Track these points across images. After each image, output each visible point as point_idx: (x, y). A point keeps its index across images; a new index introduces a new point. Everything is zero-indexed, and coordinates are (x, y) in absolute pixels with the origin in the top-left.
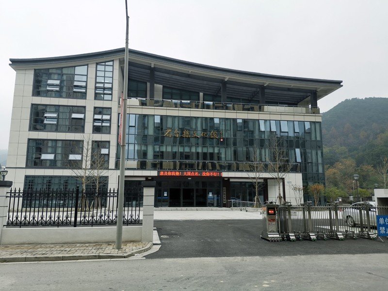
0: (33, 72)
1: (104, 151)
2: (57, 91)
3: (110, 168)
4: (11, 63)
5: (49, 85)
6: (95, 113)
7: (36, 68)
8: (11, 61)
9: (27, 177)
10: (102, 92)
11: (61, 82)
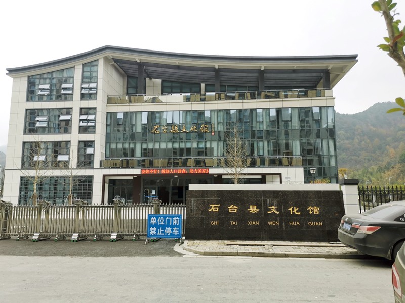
0: (26, 79)
1: (89, 151)
2: (47, 95)
3: (94, 167)
4: (8, 72)
5: (41, 90)
6: (81, 114)
7: (29, 75)
8: (8, 71)
9: (22, 178)
10: (87, 92)
11: (51, 86)
